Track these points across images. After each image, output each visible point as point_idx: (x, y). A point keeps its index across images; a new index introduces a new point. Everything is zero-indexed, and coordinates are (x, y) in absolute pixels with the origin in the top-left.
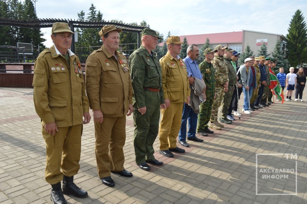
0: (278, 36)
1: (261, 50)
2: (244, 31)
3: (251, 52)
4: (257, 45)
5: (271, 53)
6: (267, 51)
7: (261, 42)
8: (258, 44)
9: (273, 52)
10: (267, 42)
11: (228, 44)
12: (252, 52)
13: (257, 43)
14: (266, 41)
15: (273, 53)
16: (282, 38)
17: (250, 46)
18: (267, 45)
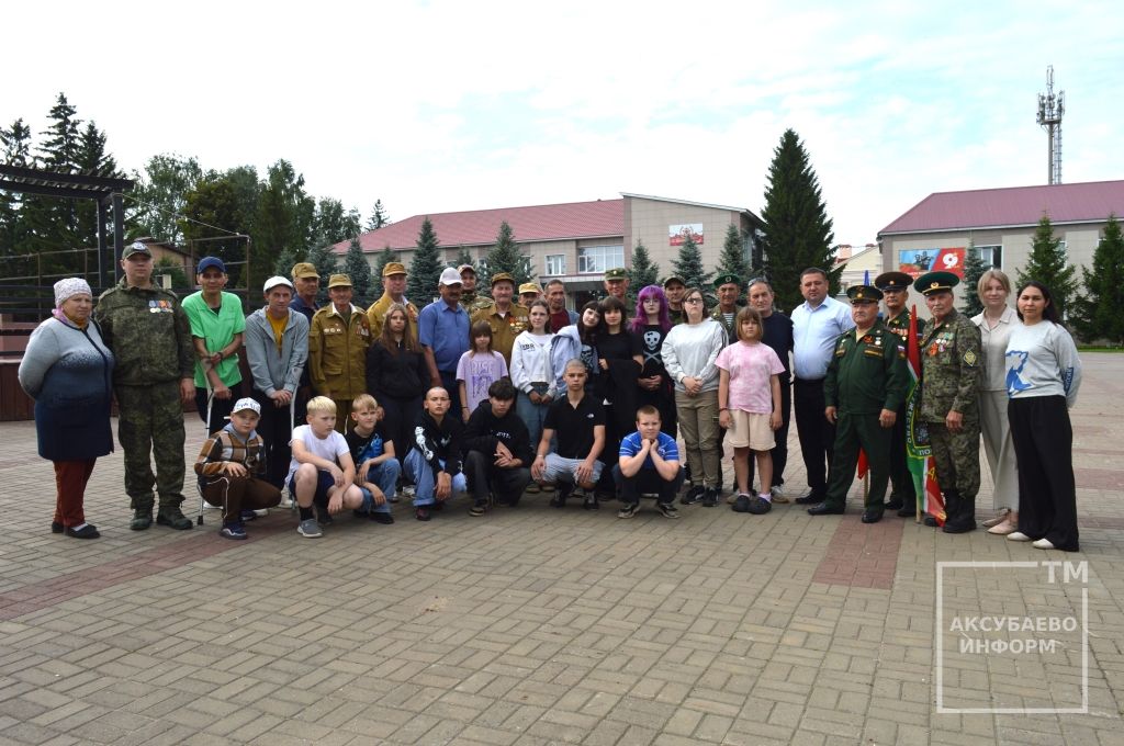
0: (733, 212)
1: (681, 261)
2: (628, 198)
3: (652, 269)
4: (672, 244)
5: (715, 269)
6: (701, 263)
7: (683, 233)
8: (674, 242)
9: (720, 265)
10: (701, 234)
11: (577, 241)
12: (654, 269)
13: (671, 238)
14: (697, 229)
15: (719, 269)
16: (748, 218)
17: (646, 246)
18: (701, 243)
